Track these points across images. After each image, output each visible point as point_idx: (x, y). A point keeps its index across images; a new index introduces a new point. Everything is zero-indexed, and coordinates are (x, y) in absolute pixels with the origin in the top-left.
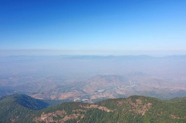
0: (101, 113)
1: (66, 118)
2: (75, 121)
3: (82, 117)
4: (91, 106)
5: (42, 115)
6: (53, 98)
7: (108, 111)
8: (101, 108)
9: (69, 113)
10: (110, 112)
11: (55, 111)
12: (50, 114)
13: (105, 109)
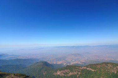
0: (89, 72)
1: (71, 74)
2: (76, 76)
3: (79, 74)
4: (83, 68)
5: (58, 72)
7: (93, 70)
8: (88, 69)
9: (72, 71)
10: (95, 71)
11: (64, 70)
12: (62, 71)
13: (91, 69)
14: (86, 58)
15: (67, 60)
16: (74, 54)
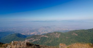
0: (45, 38)
1: (34, 40)
2: (37, 41)
3: (39, 40)
4: (42, 36)
5: (26, 40)
6: (28, 34)
7: (48, 37)
8: (45, 36)
9: (35, 39)
10: (48, 38)
11: (30, 38)
12: (28, 39)
13: (47, 37)
14: (52, 29)
15: (38, 31)
16: (45, 27)
